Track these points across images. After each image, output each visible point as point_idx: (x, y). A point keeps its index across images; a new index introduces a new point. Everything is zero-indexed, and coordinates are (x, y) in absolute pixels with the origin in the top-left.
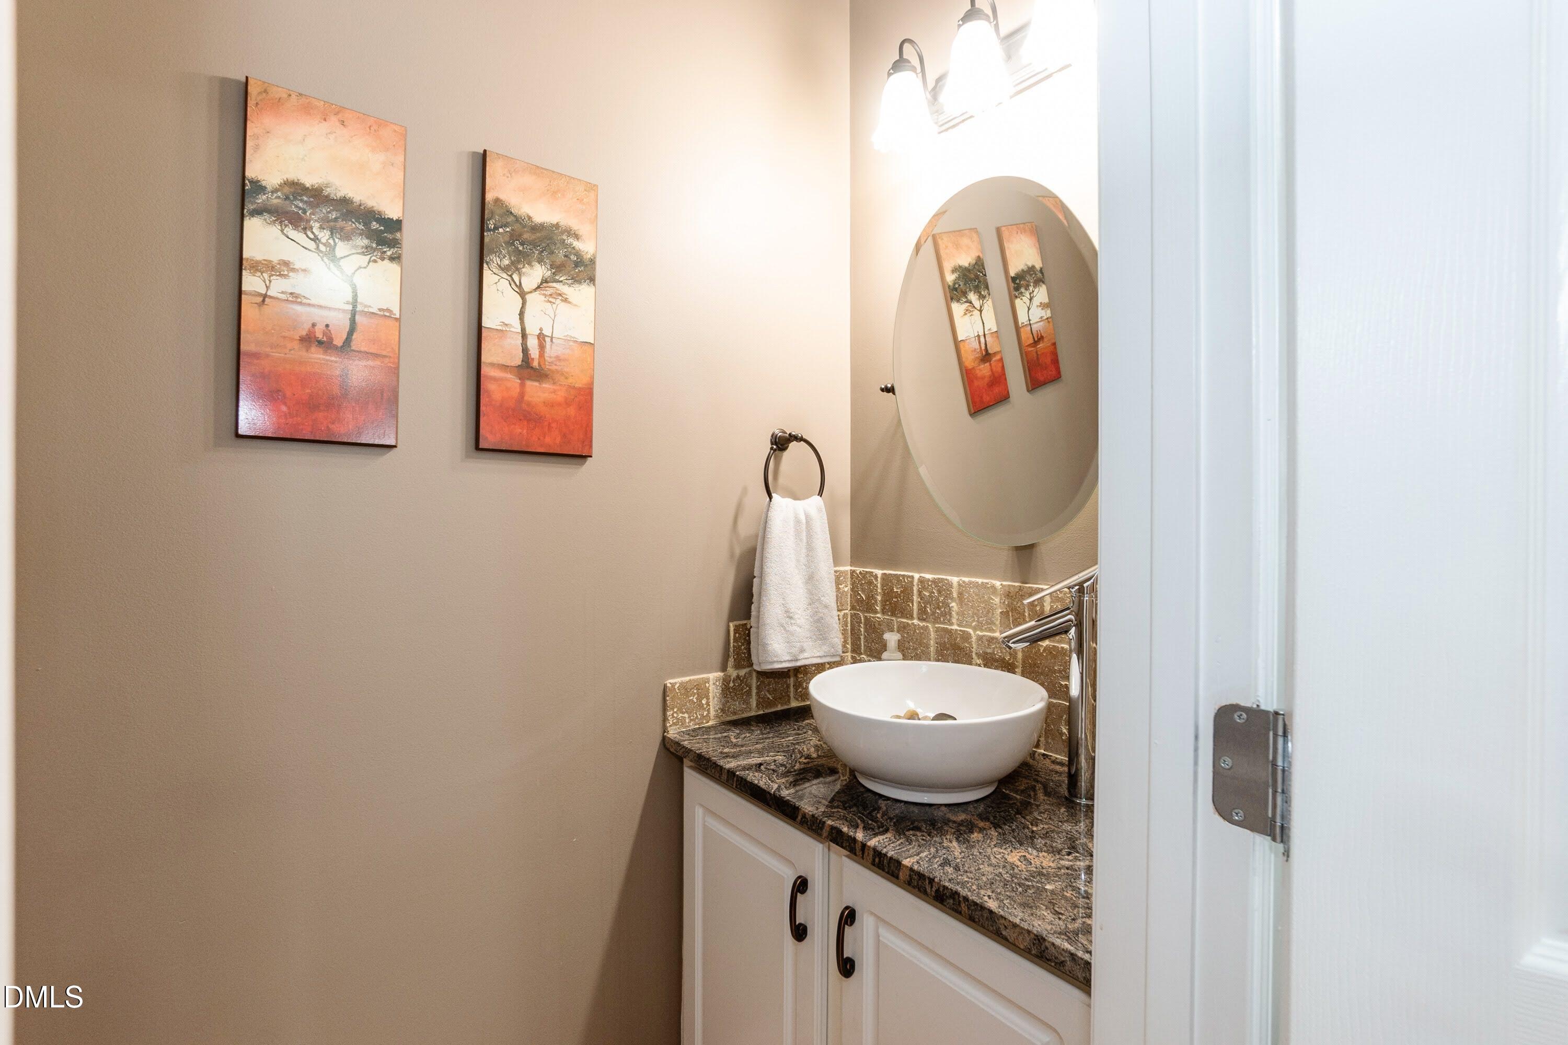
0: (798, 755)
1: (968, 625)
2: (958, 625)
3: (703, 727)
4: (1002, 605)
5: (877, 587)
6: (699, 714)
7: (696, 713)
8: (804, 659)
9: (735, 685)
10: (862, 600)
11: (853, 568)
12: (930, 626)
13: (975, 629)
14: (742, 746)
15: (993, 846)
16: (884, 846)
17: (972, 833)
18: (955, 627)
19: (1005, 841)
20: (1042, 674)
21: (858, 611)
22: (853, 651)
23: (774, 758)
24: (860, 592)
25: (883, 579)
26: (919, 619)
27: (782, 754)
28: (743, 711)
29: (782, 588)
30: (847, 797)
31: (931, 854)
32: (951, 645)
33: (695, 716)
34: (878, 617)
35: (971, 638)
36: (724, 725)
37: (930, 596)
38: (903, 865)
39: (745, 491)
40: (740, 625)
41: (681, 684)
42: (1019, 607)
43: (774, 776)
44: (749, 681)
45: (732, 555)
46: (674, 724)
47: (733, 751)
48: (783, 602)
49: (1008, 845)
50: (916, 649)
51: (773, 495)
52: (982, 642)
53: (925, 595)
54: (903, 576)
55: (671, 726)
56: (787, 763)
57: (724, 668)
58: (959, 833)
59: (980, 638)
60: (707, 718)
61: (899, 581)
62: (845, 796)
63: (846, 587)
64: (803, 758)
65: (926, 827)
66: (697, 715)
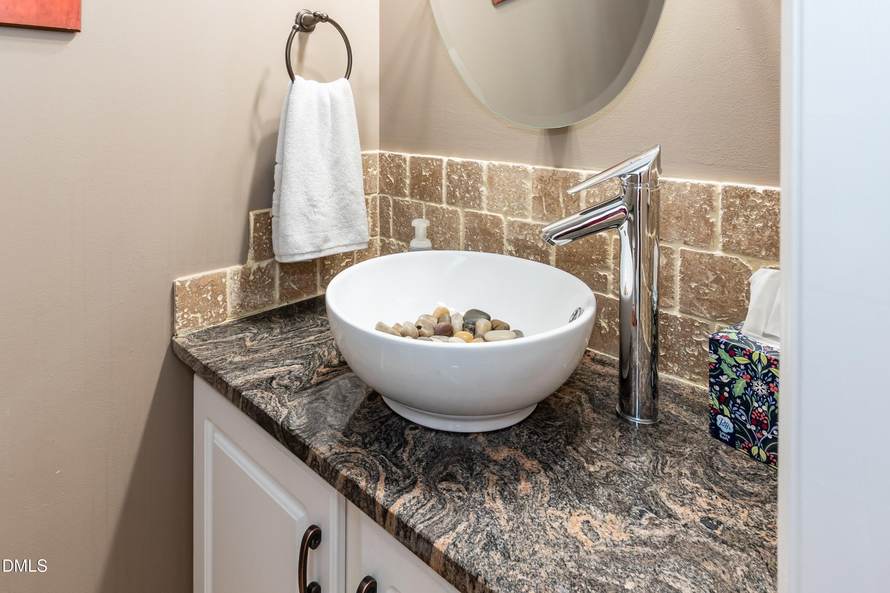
0: (318, 361)
1: (499, 210)
2: (489, 210)
3: (218, 327)
4: (534, 190)
5: (406, 170)
6: (214, 313)
7: (210, 312)
8: (328, 249)
9: (255, 278)
10: (390, 184)
11: (382, 152)
12: (459, 210)
13: (506, 214)
14: (256, 352)
15: (546, 505)
16: (411, 513)
17: (518, 480)
18: (485, 212)
19: (561, 495)
20: (578, 263)
21: (386, 194)
22: (382, 234)
23: (289, 368)
24: (388, 176)
25: (412, 163)
26: (448, 203)
27: (300, 361)
28: (264, 305)
29: (304, 175)
30: (367, 427)
31: (470, 526)
32: (482, 230)
33: (210, 315)
34: (406, 201)
35: (502, 223)
36: (242, 322)
37: (460, 180)
38: (435, 548)
39: (267, 73)
40: (261, 214)
41: (193, 281)
42: (553, 192)
43: (286, 396)
44: (271, 272)
45: (252, 140)
46: (184, 326)
47: (244, 359)
48: (305, 190)
49: (564, 502)
50: (444, 234)
51: (296, 77)
52: (514, 228)
53: (454, 179)
54: (432, 159)
55: (180, 328)
56: (304, 374)
57: (243, 260)
58: (503, 482)
59: (511, 224)
60: (224, 315)
61: (427, 164)
62: (366, 424)
63: (375, 170)
64: (322, 367)
65: (463, 474)
66: (211, 313)
